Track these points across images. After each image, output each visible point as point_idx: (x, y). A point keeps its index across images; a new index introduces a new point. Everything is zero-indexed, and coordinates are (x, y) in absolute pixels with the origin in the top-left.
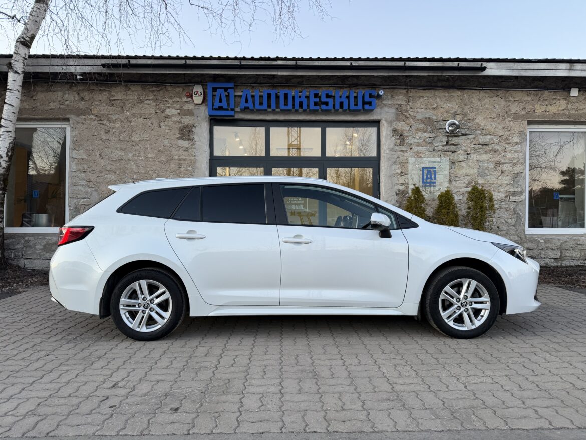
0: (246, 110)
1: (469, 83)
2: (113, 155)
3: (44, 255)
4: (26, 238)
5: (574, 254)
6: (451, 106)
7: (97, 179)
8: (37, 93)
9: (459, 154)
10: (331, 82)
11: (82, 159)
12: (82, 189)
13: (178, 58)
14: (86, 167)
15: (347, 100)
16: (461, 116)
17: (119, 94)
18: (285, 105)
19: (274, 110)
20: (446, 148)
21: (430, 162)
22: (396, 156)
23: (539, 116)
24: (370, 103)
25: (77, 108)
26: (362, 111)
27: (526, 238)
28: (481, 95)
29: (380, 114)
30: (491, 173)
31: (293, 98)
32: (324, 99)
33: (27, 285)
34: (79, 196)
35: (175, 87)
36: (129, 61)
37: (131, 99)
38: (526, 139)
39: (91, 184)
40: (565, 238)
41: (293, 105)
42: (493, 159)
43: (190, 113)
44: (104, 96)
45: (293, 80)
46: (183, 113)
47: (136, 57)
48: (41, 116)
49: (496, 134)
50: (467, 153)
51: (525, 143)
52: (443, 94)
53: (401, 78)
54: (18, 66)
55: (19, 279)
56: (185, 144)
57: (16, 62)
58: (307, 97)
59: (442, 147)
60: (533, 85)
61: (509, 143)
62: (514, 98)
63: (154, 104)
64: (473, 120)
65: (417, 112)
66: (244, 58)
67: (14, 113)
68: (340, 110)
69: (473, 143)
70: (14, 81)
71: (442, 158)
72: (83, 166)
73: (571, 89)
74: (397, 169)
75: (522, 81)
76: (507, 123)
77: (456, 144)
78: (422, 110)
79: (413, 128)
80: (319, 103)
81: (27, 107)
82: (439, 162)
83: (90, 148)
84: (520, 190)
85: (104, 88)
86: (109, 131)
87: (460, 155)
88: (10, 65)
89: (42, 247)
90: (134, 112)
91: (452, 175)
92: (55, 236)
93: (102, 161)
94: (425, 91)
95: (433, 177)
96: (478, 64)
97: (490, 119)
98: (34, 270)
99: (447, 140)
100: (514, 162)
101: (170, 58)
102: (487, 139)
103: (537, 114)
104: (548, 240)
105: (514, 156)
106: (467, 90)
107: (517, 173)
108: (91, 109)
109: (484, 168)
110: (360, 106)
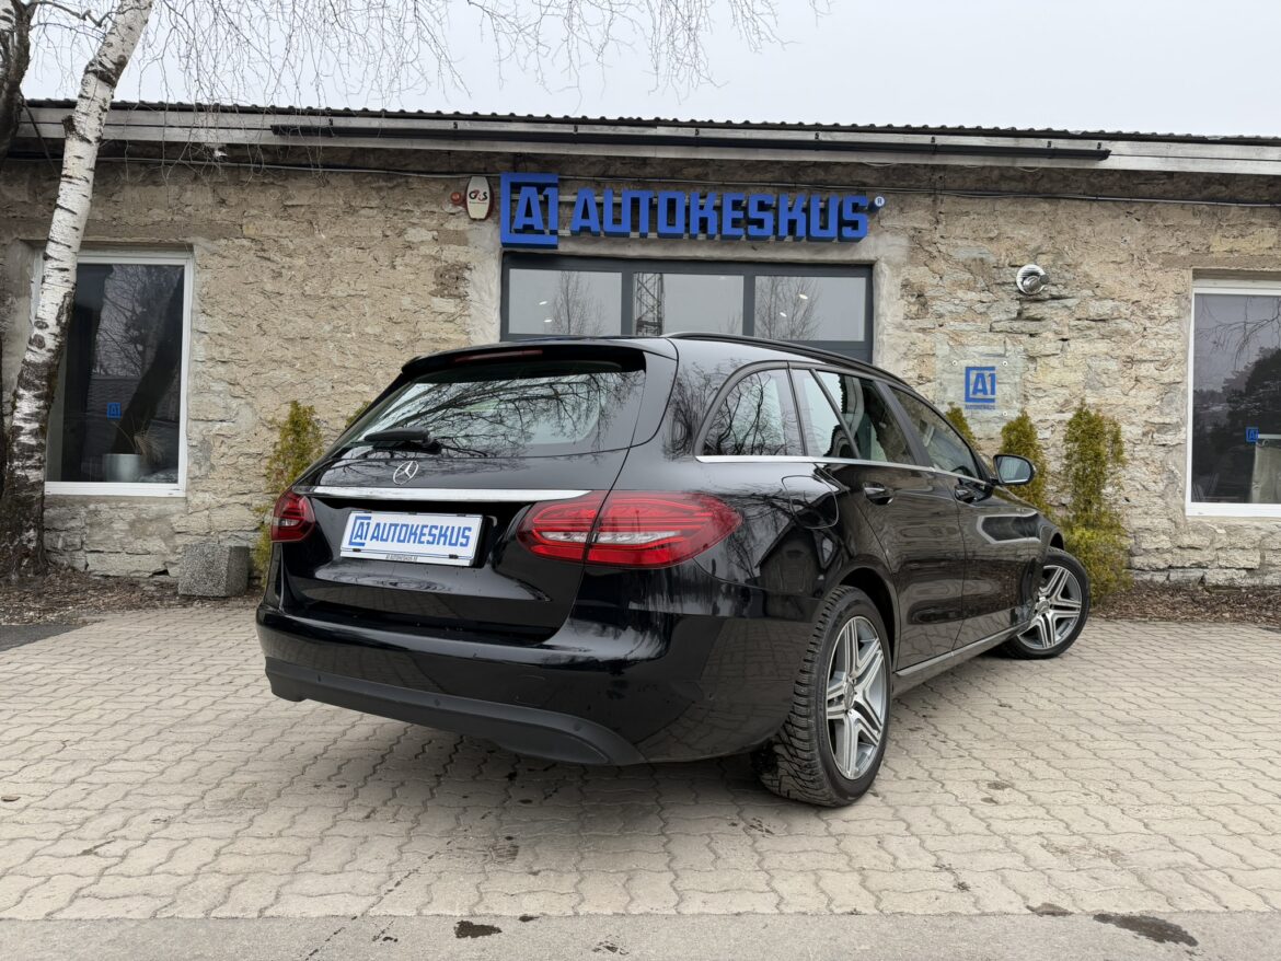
0: (582, 233)
1: (1067, 185)
2: (289, 327)
3: (130, 543)
4: (92, 507)
6: (1028, 234)
7: (253, 379)
8: (122, 187)
9: (1047, 338)
10: (768, 176)
11: (219, 335)
12: (217, 400)
13: (439, 116)
14: (227, 352)
15: (804, 215)
16: (1051, 257)
17: (302, 194)
18: (668, 224)
19: (644, 236)
20: (1016, 325)
21: (981, 354)
22: (908, 341)
23: (1217, 261)
24: (854, 225)
25: (211, 221)
26: (836, 241)
27: (1186, 523)
28: (1094, 213)
29: (876, 248)
30: (1113, 381)
31: (688, 209)
32: (754, 213)
33: (96, 607)
34: (211, 417)
35: (427, 180)
36: (331, 122)
37: (330, 206)
38: (1190, 310)
39: (237, 391)
40: (1271, 526)
41: (687, 225)
42: (1118, 352)
43: (460, 239)
44: (272, 196)
45: (685, 172)
46: (443, 238)
47: (347, 113)
48: (131, 237)
49: (1125, 298)
50: (1061, 337)
51: (1187, 318)
52: (1011, 208)
53: (921, 172)
54: (89, 124)
55: (79, 596)
56: (447, 305)
57: (84, 118)
58: (718, 209)
59: (1008, 325)
60: (1205, 193)
61: (1151, 318)
62: (1163, 220)
63: (381, 217)
64: (1076, 267)
65: (956, 246)
66: (584, 121)
67: (76, 229)
68: (789, 239)
69: (1077, 316)
70: (79, 158)
71: (1009, 348)
72: (221, 349)
74: (909, 368)
75: (1183, 183)
76: (1149, 273)
77: (1039, 317)
78: (965, 242)
79: (947, 281)
80: (743, 222)
81: (100, 217)
82: (1000, 355)
83: (238, 310)
84: (1175, 420)
85: (271, 180)
86: (280, 274)
87: (1048, 343)
88: (69, 124)
89: (127, 527)
90: (337, 233)
91: (1028, 385)
92: (155, 502)
93: (263, 339)
94: (972, 201)
95: (988, 387)
96: (1092, 145)
97: (1112, 265)
98: (108, 576)
99: (1018, 307)
100: (1162, 358)
101: (421, 115)
102: (1106, 307)
103: (1214, 256)
104: (1232, 530)
105: (1161, 345)
106: (1063, 202)
107: (1170, 384)
108: (241, 226)
109: (1099, 371)
110: (832, 230)
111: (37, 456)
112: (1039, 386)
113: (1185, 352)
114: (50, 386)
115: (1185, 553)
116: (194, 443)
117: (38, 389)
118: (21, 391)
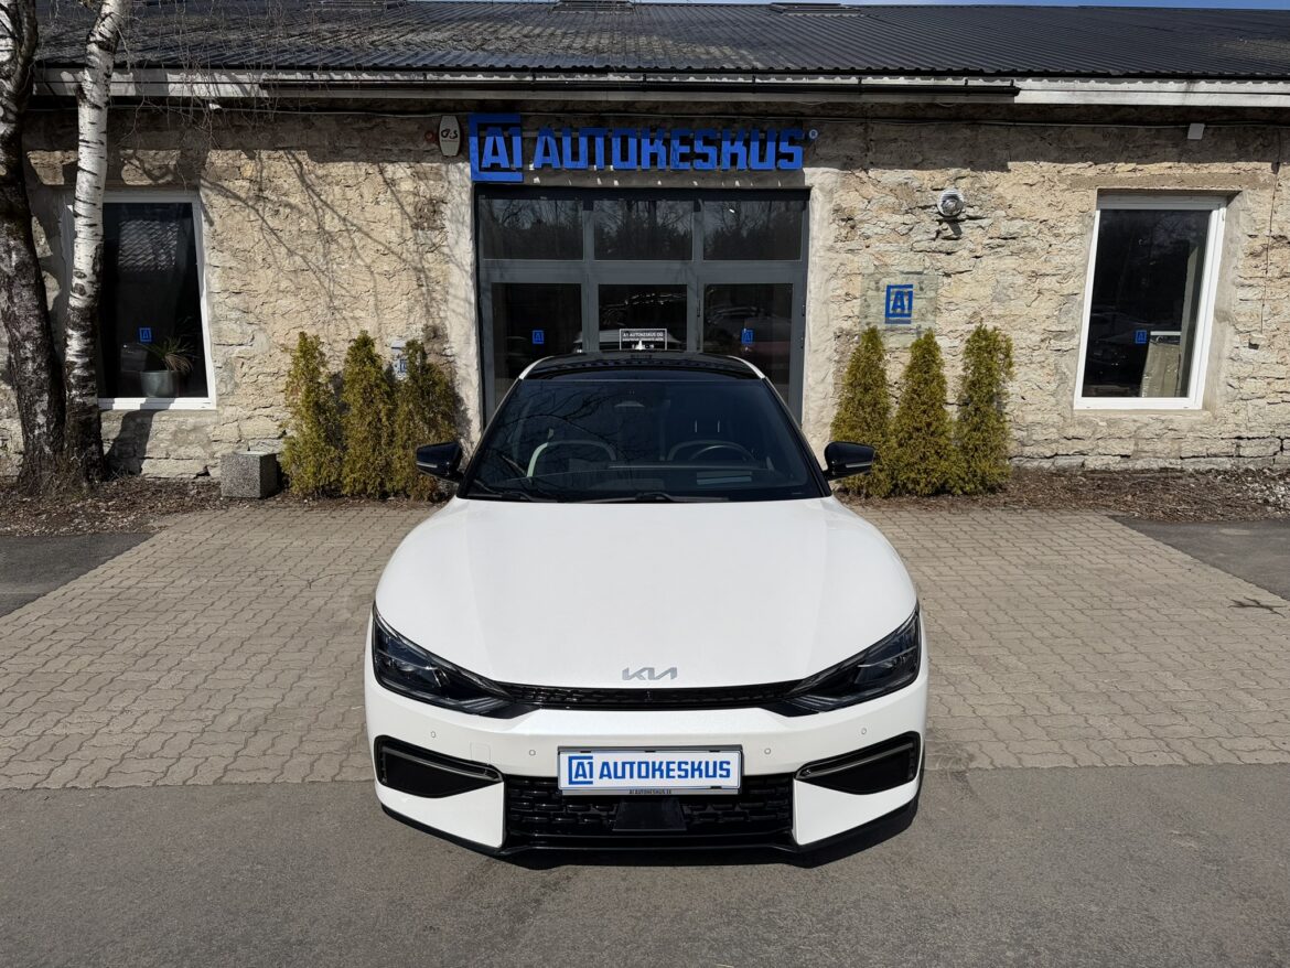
0: (545, 169)
1: (989, 111)
2: (291, 260)
3: (175, 450)
4: (139, 420)
5: (1159, 446)
6: (951, 159)
7: (263, 308)
8: (129, 133)
9: (962, 255)
10: (714, 109)
11: (230, 268)
12: (235, 326)
13: (409, 68)
15: (745, 149)
16: (970, 180)
17: (292, 136)
18: (622, 160)
19: (601, 169)
20: (934, 244)
21: (902, 273)
22: (836, 263)
23: (1120, 180)
24: (790, 157)
25: (211, 165)
26: (774, 168)
27: (1072, 415)
28: (1011, 138)
29: (812, 175)
30: (1018, 294)
31: (639, 144)
32: (699, 147)
34: (230, 342)
35: (402, 120)
36: (311, 74)
37: (317, 147)
38: (1092, 228)
39: (251, 318)
40: (1145, 419)
41: (639, 160)
42: (1023, 268)
43: (436, 175)
44: (263, 139)
45: (637, 106)
46: (421, 174)
49: (1034, 218)
50: (974, 254)
51: (1089, 235)
52: (935, 134)
54: (96, 92)
56: (429, 237)
57: (92, 86)
58: (667, 143)
59: (927, 244)
61: (1057, 236)
62: (1076, 142)
63: (364, 157)
64: (991, 188)
65: (884, 172)
66: (541, 70)
67: (98, 188)
68: (733, 169)
69: (989, 235)
70: (88, 120)
71: (927, 266)
72: (233, 281)
73: (1188, 123)
74: (839, 287)
76: (1057, 194)
77: (955, 236)
78: (892, 168)
79: (875, 205)
80: (690, 156)
82: (918, 273)
84: (1070, 328)
85: (262, 124)
87: (961, 260)
88: (80, 89)
89: (170, 437)
90: (325, 173)
91: (943, 299)
92: (192, 415)
93: (269, 272)
94: (900, 128)
95: (906, 303)
96: (1006, 81)
97: (1024, 187)
98: (160, 478)
99: (937, 228)
100: (1064, 272)
101: (392, 68)
102: (1016, 226)
103: (1118, 175)
104: (1111, 423)
105: (1064, 261)
106: (983, 128)
107: (1069, 295)
108: (239, 168)
109: (1006, 285)
110: (770, 162)
111: (90, 384)
112: (950, 300)
113: (1085, 266)
114: (93, 326)
115: (1069, 442)
116: (220, 365)
117: (84, 330)
118: (70, 332)
